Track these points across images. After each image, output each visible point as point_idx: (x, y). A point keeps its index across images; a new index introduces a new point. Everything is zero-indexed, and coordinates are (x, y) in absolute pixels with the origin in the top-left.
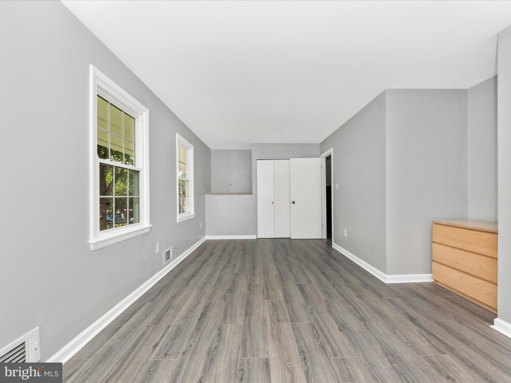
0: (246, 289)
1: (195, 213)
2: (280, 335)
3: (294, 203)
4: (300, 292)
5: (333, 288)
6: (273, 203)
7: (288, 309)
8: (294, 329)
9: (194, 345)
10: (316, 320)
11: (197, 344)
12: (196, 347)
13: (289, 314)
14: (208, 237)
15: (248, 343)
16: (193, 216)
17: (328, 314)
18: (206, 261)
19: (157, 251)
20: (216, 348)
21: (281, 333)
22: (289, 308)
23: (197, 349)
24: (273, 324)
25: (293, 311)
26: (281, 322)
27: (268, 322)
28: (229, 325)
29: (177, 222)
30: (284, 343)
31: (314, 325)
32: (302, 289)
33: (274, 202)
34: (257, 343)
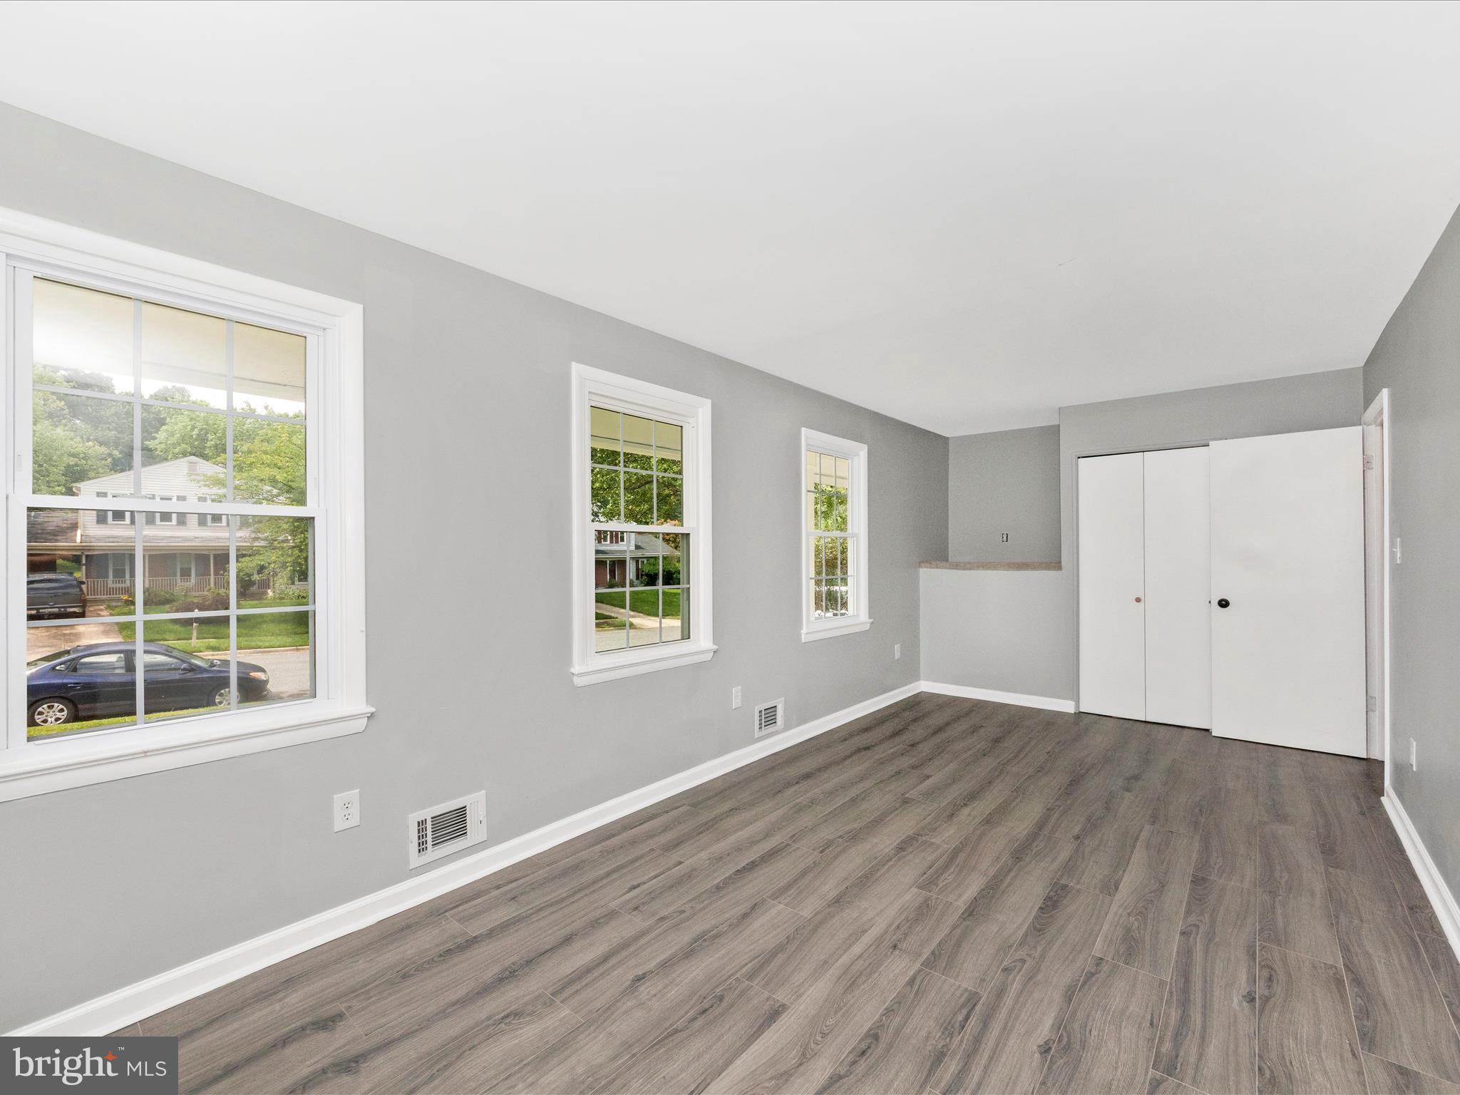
0: (895, 844)
1: (870, 618)
2: (864, 978)
3: (1224, 604)
4: (1039, 904)
5: (1177, 937)
6: (1138, 600)
7: (951, 932)
8: (912, 982)
9: (688, 913)
10: (1000, 993)
11: (694, 915)
12: (688, 919)
13: (939, 944)
14: (925, 686)
15: (781, 957)
16: (867, 627)
17: (1057, 996)
18: (867, 748)
19: (736, 702)
20: (717, 936)
21: (871, 974)
22: (958, 931)
23: (685, 922)
24: (873, 948)
25: (958, 944)
26: (897, 952)
27: (867, 939)
28: (781, 906)
29: (803, 641)
30: (853, 997)
31: (978, 1001)
32: (1052, 903)
33: (1142, 598)
34: (797, 966)
